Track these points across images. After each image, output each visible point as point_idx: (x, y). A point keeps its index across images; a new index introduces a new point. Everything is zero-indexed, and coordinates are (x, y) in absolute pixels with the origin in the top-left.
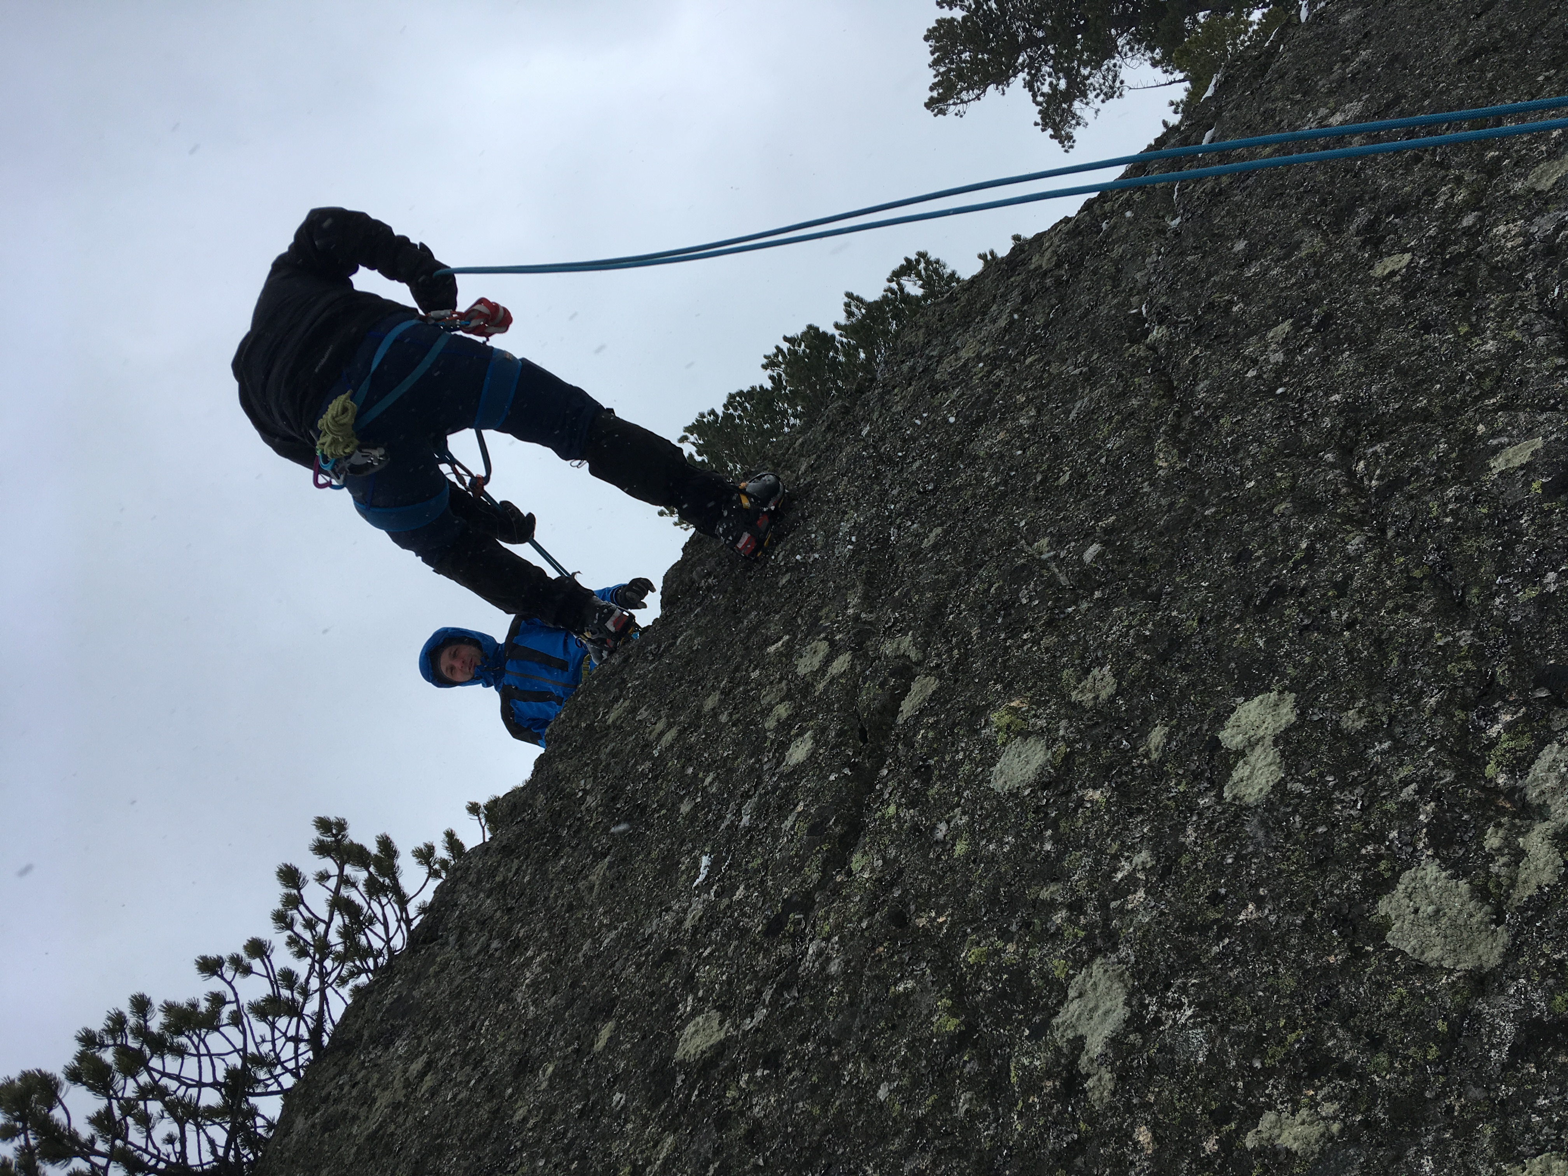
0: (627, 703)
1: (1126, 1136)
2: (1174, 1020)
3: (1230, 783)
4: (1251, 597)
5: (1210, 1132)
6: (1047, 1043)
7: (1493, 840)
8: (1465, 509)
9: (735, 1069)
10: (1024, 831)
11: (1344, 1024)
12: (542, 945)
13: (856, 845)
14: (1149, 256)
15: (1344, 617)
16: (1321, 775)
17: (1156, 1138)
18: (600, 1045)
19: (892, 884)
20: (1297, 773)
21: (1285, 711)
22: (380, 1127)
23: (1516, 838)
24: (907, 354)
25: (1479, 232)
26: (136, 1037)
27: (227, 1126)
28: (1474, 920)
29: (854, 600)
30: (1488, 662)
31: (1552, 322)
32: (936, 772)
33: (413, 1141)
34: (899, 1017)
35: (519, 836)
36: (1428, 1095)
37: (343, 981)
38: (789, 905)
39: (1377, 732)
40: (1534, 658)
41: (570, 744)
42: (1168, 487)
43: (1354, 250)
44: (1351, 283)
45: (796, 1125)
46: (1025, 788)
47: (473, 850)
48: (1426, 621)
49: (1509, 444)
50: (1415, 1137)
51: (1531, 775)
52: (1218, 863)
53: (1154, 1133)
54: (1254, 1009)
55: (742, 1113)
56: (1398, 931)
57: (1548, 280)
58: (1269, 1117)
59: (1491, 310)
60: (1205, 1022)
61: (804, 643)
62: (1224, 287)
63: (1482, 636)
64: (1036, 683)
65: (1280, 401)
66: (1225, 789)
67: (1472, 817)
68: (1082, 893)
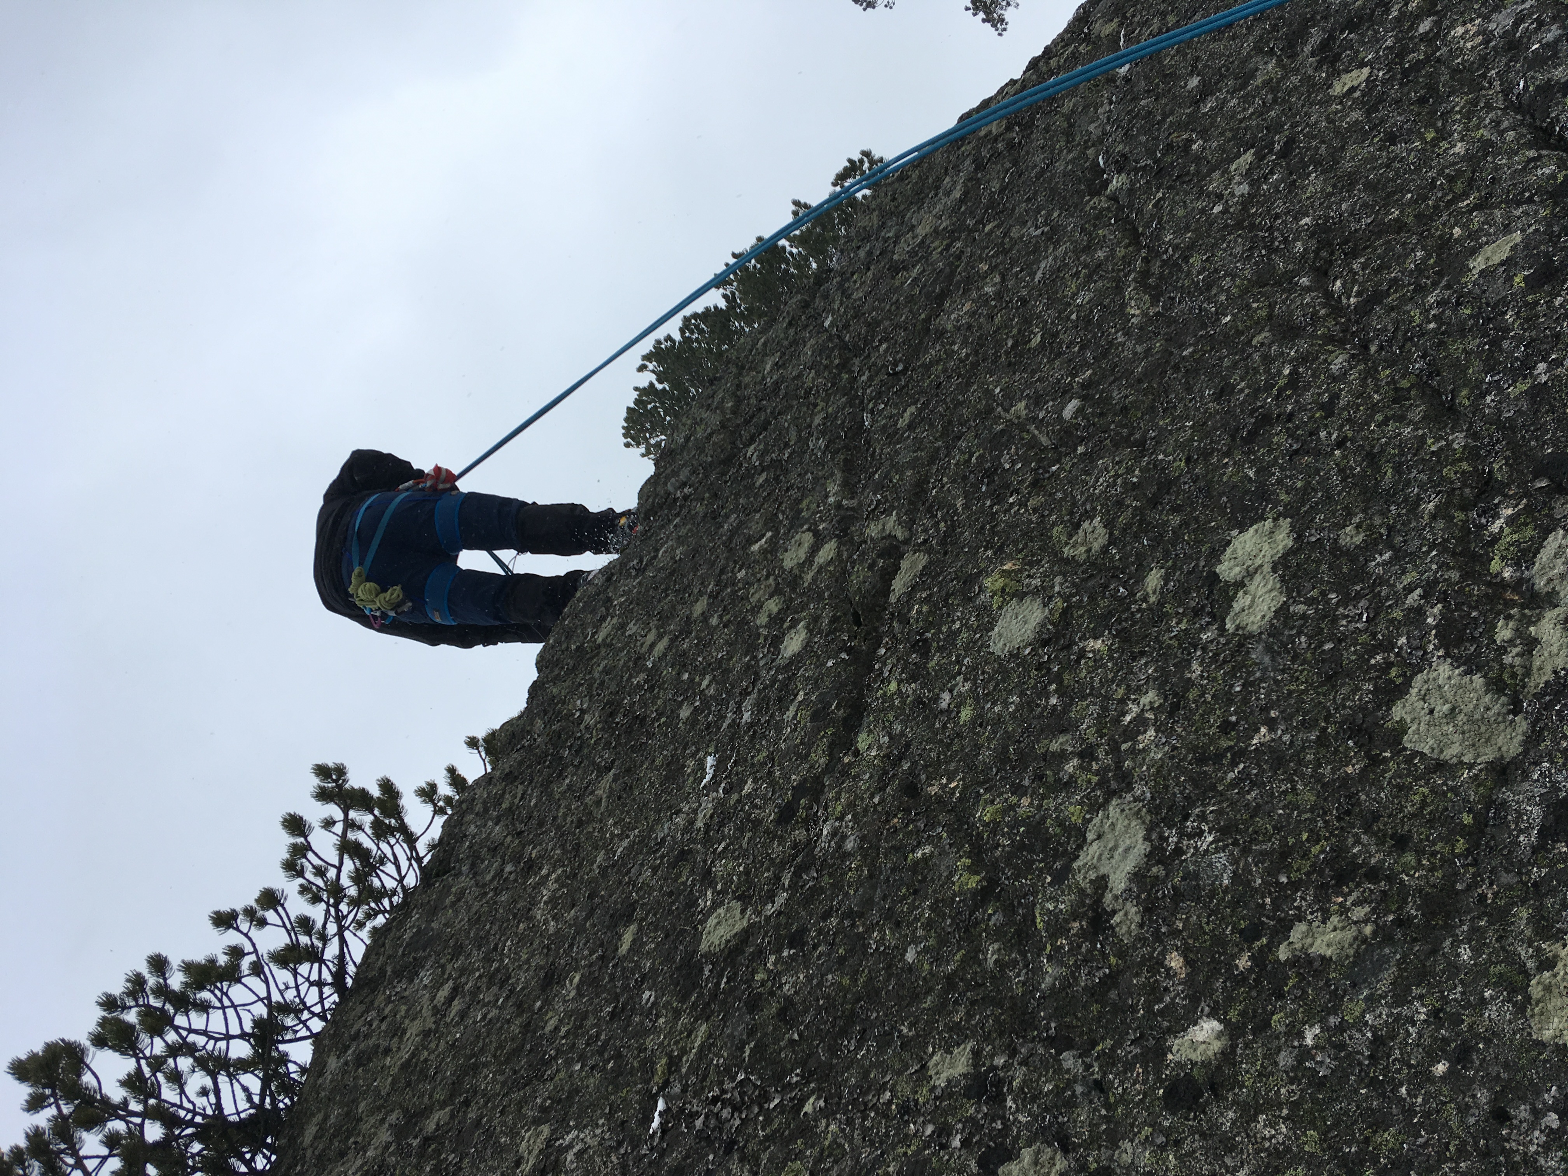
0: (615, 621)
1: (1157, 964)
2: (1196, 848)
3: (1232, 614)
4: (1237, 429)
5: (1242, 950)
6: (1069, 887)
7: (1504, 632)
8: (1448, 312)
9: (761, 952)
10: (1028, 689)
11: (1367, 830)
12: (556, 862)
13: (860, 726)
14: (1101, 106)
15: (1334, 436)
16: (1324, 594)
17: (1188, 962)
18: (624, 949)
19: (900, 758)
20: (1299, 593)
21: (1281, 537)
22: (413, 1055)
23: (1528, 627)
24: (863, 240)
25: (1437, 36)
26: (156, 997)
27: (261, 1075)
28: (1490, 713)
29: (833, 488)
30: (1483, 461)
31: (1519, 117)
32: (935, 644)
33: (447, 1064)
34: (919, 882)
35: (521, 763)
36: (1459, 886)
37: (361, 925)
38: (799, 790)
39: (1377, 545)
40: (1531, 450)
41: (563, 668)
42: (1143, 334)
43: (1310, 72)
44: (1311, 105)
45: (827, 997)
46: (1025, 647)
47: (477, 782)
48: (1417, 429)
49: (1487, 243)
50: (1450, 929)
51: (1537, 565)
52: (1226, 693)
53: (1185, 957)
54: (1275, 827)
55: (772, 993)
56: (1414, 733)
57: (1512, 75)
58: (1300, 929)
59: (1457, 112)
60: (1227, 846)
61: (788, 536)
62: (1180, 126)
63: (1475, 436)
64: (1026, 544)
65: (1250, 232)
66: (1227, 621)
67: (1480, 613)
68: (1092, 740)
